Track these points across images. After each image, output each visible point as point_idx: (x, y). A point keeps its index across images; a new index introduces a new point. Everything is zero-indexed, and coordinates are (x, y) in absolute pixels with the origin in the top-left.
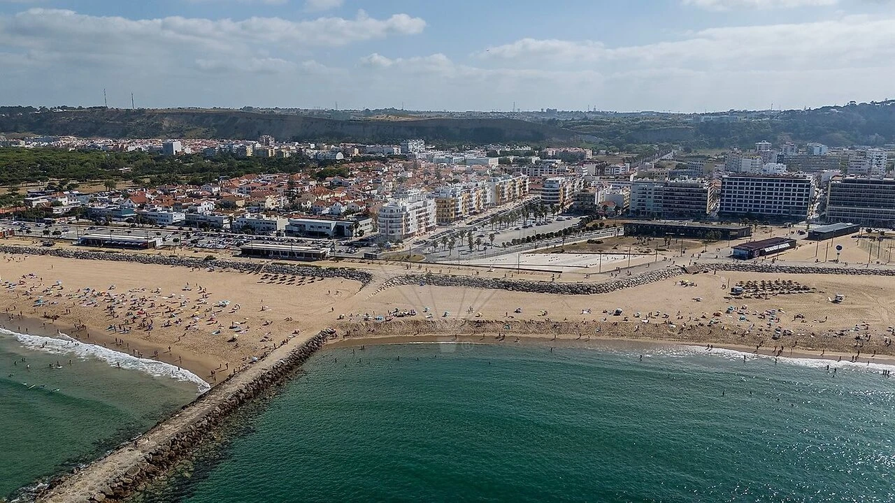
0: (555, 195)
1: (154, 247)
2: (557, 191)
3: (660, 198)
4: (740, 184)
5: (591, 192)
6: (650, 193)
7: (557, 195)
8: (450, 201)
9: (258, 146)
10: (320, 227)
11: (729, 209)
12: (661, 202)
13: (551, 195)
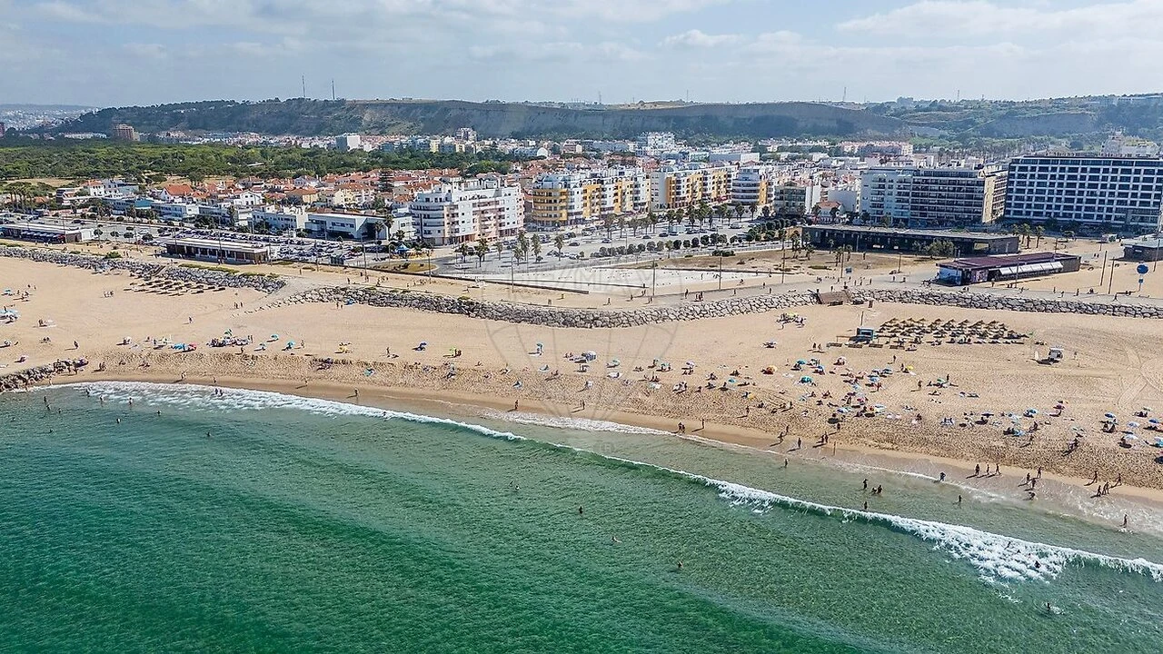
0: (751, 191)
1: (76, 240)
2: (755, 185)
3: (907, 194)
4: (1041, 169)
5: (800, 186)
6: (891, 187)
7: (755, 191)
8: (558, 194)
9: (448, 140)
10: (343, 225)
11: (1020, 213)
12: (907, 201)
13: (744, 191)
